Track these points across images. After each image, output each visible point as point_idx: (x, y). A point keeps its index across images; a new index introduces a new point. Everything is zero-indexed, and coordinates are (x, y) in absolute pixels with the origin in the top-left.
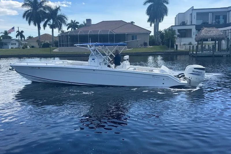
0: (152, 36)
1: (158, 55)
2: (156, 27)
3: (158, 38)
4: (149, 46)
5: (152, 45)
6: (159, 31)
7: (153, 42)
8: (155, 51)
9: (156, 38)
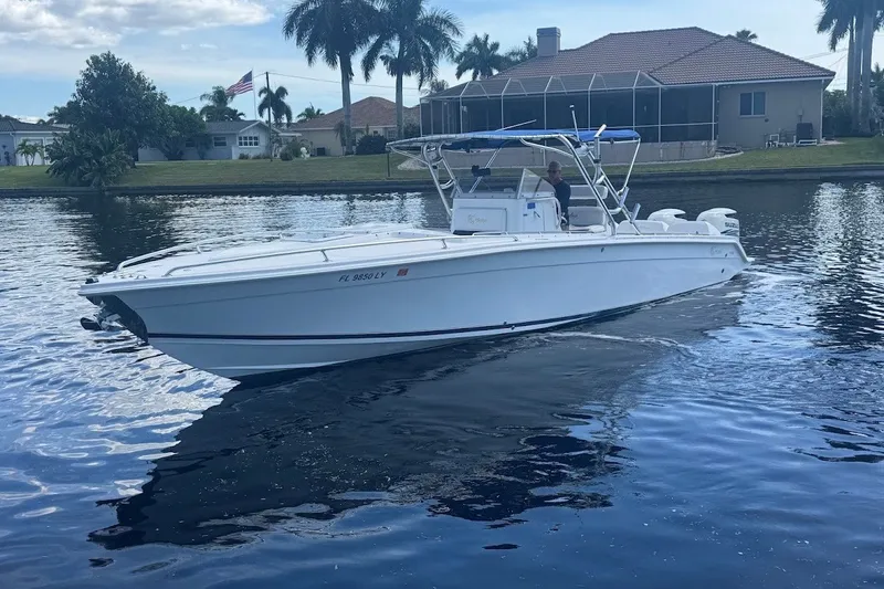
0: (837, 92)
1: (863, 181)
2: (860, 53)
3: (866, 103)
4: (822, 140)
5: (838, 137)
6: (873, 69)
7: (842, 120)
8: (851, 160)
9: (857, 100)
